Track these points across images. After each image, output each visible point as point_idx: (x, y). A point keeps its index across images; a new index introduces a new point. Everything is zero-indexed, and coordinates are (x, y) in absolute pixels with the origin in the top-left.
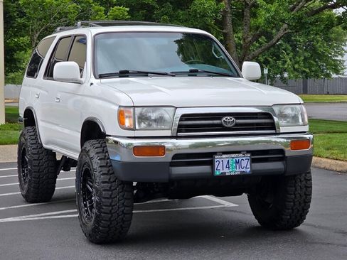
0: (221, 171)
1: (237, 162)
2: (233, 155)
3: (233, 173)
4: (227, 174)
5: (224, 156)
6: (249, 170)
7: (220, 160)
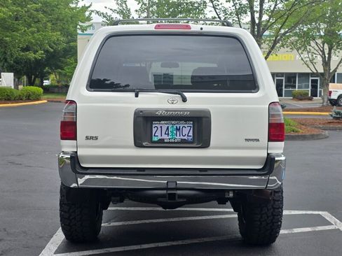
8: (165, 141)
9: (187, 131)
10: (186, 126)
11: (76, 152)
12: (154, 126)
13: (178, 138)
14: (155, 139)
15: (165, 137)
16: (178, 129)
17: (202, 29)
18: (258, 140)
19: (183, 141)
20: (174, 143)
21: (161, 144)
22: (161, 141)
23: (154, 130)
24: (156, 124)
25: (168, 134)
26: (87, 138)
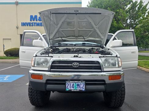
0: (69, 89)
1: (78, 85)
2: (76, 82)
3: (76, 90)
4: (72, 91)
5: (71, 82)
6: (84, 89)
7: (69, 84)
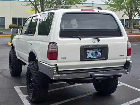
8: (92, 58)
9: (99, 53)
10: (99, 51)
11: (57, 65)
12: (87, 52)
13: (96, 56)
14: (88, 57)
15: (91, 56)
16: (96, 53)
17: (99, 11)
18: (124, 55)
19: (98, 58)
20: (95, 58)
21: (90, 59)
22: (90, 58)
23: (87, 53)
24: (88, 51)
25: (92, 55)
26: (62, 58)
